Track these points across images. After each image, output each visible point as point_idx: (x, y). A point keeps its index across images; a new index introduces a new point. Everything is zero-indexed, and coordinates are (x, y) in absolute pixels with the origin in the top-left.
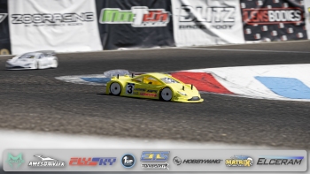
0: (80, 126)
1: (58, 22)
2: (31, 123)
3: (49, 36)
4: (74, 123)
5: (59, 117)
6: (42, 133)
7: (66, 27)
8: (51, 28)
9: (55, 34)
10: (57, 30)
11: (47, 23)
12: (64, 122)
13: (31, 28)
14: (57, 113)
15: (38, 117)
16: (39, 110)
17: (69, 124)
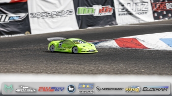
0: (67, 70)
1: (55, 16)
2: (41, 69)
3: (50, 23)
4: (63, 68)
5: (56, 65)
6: (47, 74)
7: (59, 18)
8: (51, 19)
9: (53, 22)
10: (55, 20)
11: (49, 16)
12: (58, 68)
13: (41, 19)
14: (55, 64)
15: (45, 66)
16: (45, 62)
17: (61, 69)
